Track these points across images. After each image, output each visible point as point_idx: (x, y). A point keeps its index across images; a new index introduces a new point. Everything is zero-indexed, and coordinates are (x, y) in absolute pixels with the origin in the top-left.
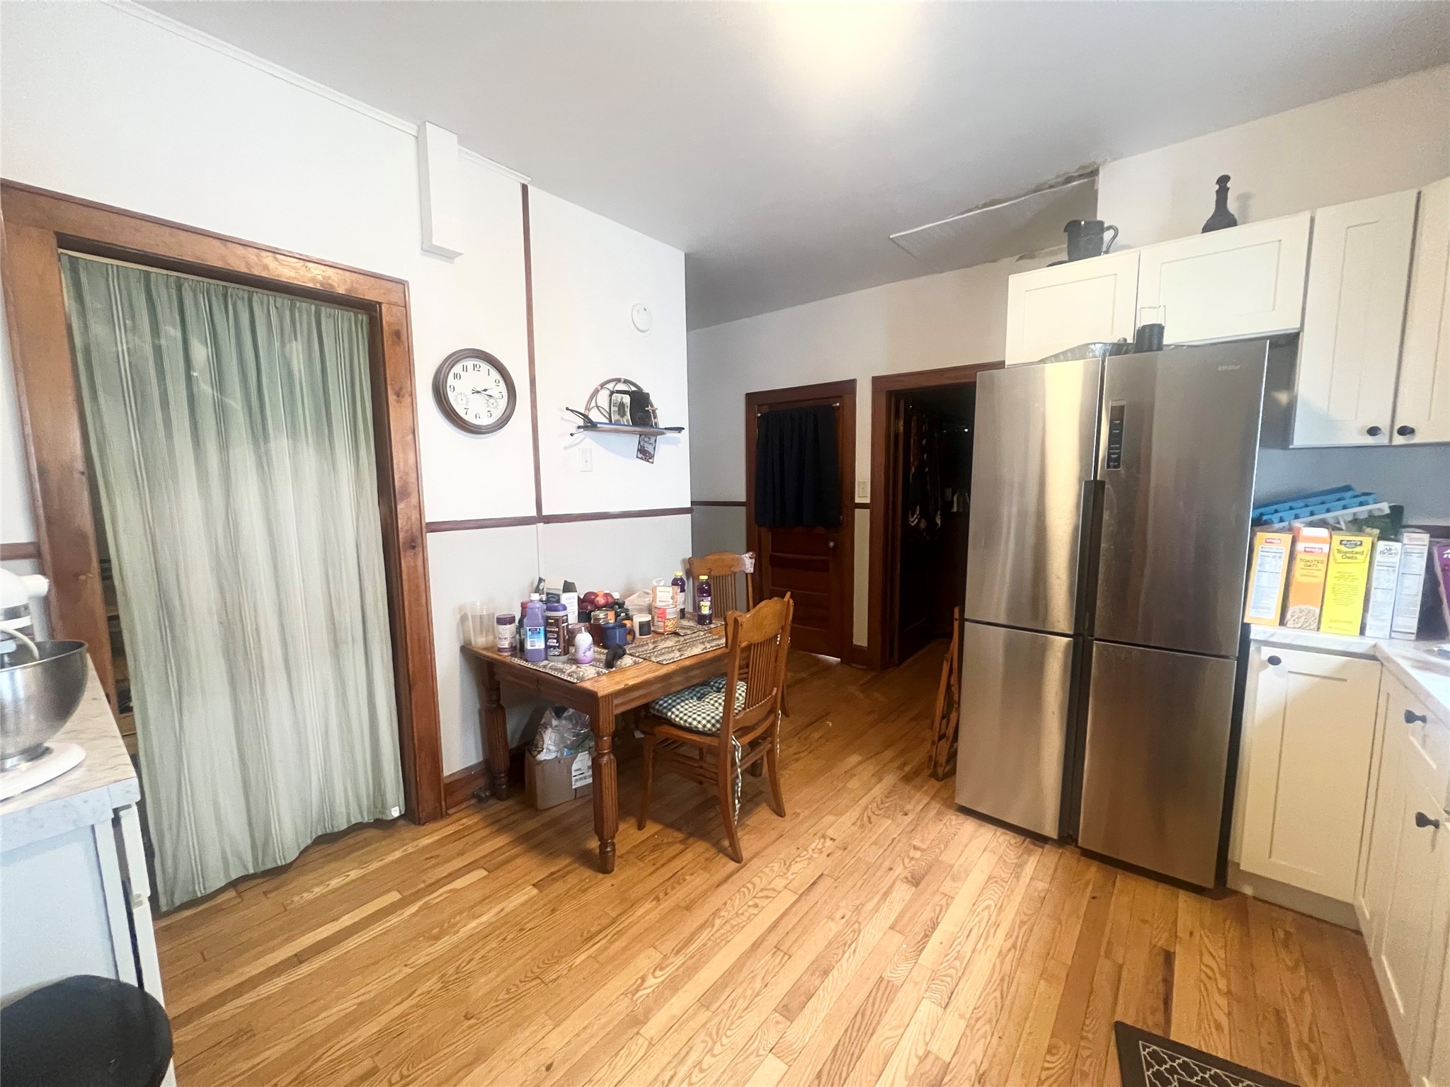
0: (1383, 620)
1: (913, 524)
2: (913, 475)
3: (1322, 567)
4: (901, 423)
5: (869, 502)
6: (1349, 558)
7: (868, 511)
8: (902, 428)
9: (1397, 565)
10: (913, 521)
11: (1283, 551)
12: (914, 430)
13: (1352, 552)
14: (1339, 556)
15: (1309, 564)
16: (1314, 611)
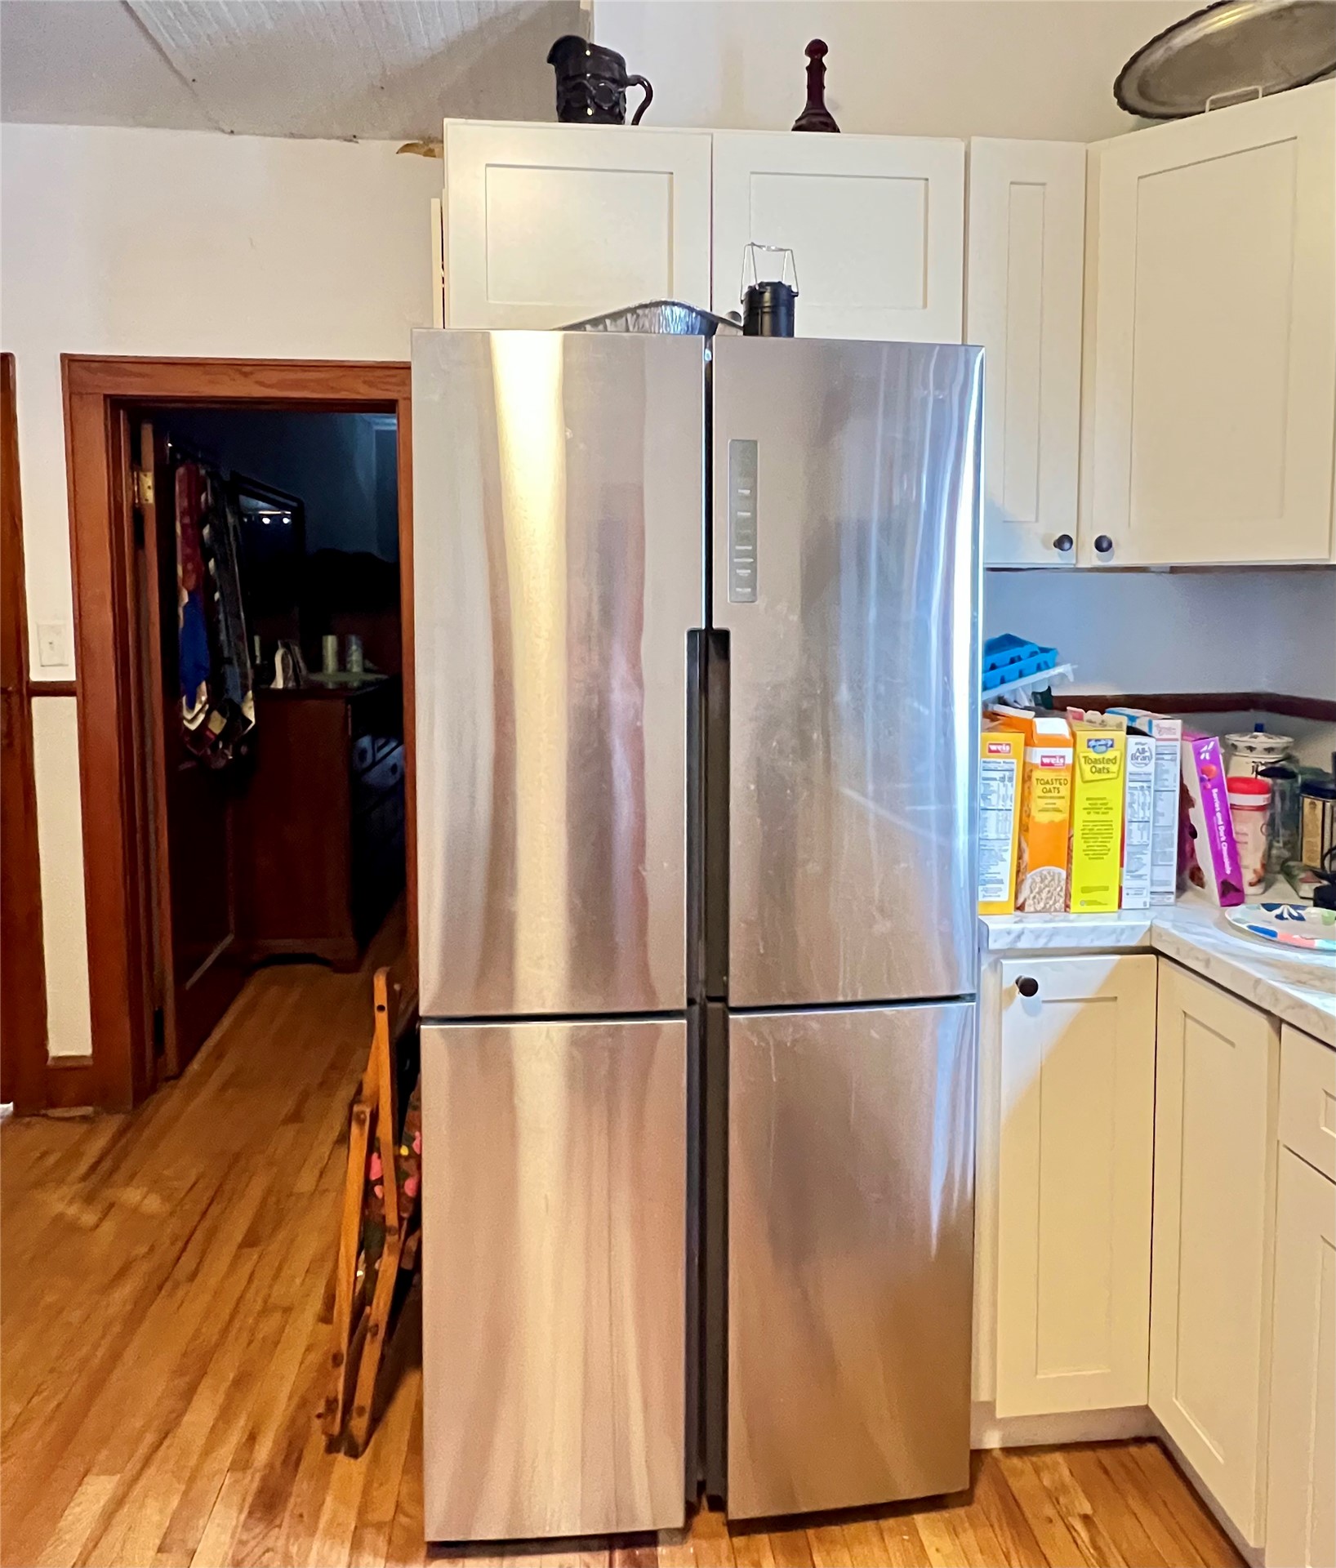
0: (1140, 877)
1: (193, 727)
2: (185, 607)
3: (1065, 791)
4: (148, 481)
5: (73, 678)
6: (1099, 771)
7: (72, 702)
8: (150, 495)
9: (1152, 778)
10: (193, 719)
11: (1015, 767)
12: (181, 503)
13: (1102, 761)
14: (1087, 768)
15: (1048, 787)
16: (1060, 874)
